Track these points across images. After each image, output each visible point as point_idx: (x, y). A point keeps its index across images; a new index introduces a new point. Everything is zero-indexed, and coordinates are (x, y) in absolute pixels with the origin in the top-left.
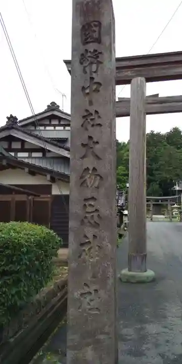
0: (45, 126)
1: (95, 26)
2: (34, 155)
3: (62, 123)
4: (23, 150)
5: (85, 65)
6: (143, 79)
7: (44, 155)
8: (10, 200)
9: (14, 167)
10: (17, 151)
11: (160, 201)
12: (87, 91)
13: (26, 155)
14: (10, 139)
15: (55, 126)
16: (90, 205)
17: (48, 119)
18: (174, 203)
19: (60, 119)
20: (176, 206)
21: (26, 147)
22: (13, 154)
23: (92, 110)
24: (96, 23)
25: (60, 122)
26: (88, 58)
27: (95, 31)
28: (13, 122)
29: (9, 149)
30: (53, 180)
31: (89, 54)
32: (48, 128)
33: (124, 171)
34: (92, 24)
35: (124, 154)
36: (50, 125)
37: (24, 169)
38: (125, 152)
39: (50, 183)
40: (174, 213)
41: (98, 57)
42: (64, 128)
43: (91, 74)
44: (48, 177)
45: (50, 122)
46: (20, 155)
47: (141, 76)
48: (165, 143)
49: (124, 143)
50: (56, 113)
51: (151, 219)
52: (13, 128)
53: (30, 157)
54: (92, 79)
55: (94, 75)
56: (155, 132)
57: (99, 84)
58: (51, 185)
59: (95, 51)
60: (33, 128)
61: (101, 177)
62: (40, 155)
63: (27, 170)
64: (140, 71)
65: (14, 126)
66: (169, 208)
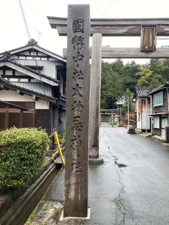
0: (26, 56)
1: (81, 22)
2: (22, 80)
3: (39, 55)
4: (14, 76)
5: (75, 44)
6: (101, 35)
7: (29, 81)
8: (5, 112)
9: (8, 89)
10: (9, 77)
11: (106, 112)
12: (76, 59)
13: (16, 80)
14: (5, 68)
15: (33, 56)
16: (77, 120)
17: (28, 51)
18: (116, 114)
19: (37, 52)
20: (116, 116)
21: (16, 74)
22: (6, 79)
23: (78, 70)
24: (81, 21)
25: (37, 54)
26: (77, 41)
27: (81, 26)
28: (7, 56)
29: (4, 76)
30: (37, 99)
31: (77, 39)
32: (28, 58)
34: (79, 21)
36: (30, 56)
37: (16, 91)
39: (34, 101)
40: (115, 121)
41: (82, 40)
42: (41, 59)
43: (78, 50)
44: (34, 97)
45: (30, 53)
46: (12, 80)
47: (99, 32)
48: (111, 70)
50: (34, 47)
52: (7, 61)
53: (19, 82)
54: (79, 52)
55: (80, 51)
57: (83, 56)
58: (35, 102)
59: (80, 37)
60: (17, 58)
61: (83, 106)
62: (27, 80)
63: (18, 92)
64: (99, 29)
65: (9, 59)
66: (112, 117)
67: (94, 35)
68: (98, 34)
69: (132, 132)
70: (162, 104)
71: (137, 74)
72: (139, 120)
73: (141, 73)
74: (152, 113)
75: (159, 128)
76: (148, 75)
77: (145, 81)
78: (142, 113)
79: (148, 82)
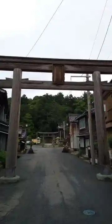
6: (20, 69)
11: (48, 135)
18: (57, 136)
20: (58, 138)
33: (29, 116)
35: (30, 106)
38: (31, 105)
40: (57, 142)
49: (31, 99)
51: (43, 146)
56: (49, 95)
66: (54, 139)
67: (14, 70)
68: (18, 69)
69: (66, 151)
70: (85, 127)
71: (74, 104)
72: (72, 141)
73: (76, 104)
74: (79, 135)
75: (83, 147)
76: (82, 105)
77: (80, 109)
78: (74, 135)
79: (82, 111)
